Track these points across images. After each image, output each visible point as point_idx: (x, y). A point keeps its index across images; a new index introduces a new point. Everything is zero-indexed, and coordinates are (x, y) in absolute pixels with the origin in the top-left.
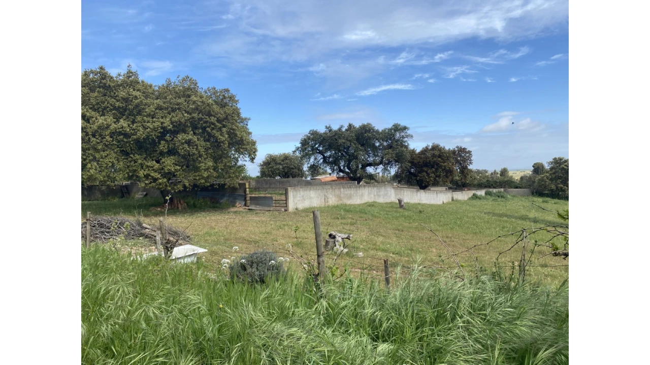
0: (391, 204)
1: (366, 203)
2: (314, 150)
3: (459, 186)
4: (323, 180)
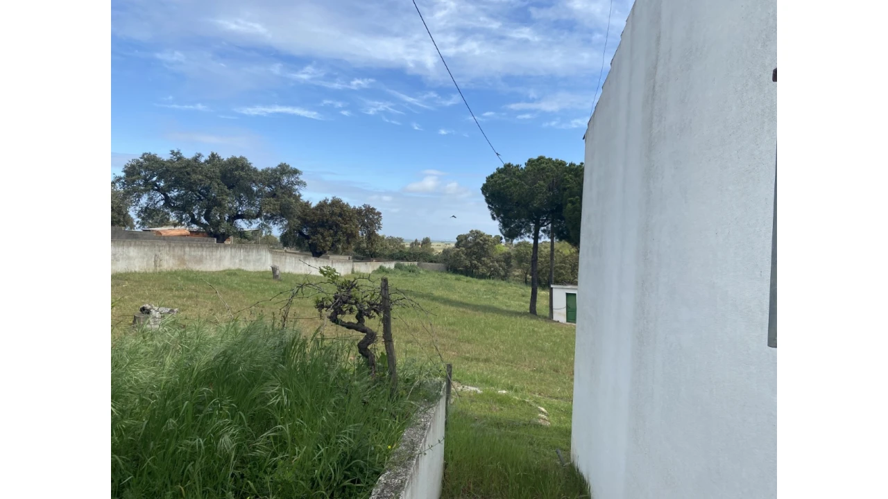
0: (262, 275)
1: (225, 271)
2: (149, 186)
3: (365, 255)
4: (164, 234)
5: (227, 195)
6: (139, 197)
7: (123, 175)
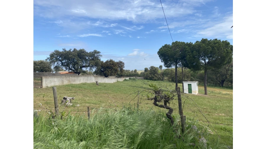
0: (93, 84)
1: (82, 83)
2: (57, 60)
3: (120, 76)
4: (61, 73)
5: (80, 60)
6: (54, 63)
7: (49, 57)
